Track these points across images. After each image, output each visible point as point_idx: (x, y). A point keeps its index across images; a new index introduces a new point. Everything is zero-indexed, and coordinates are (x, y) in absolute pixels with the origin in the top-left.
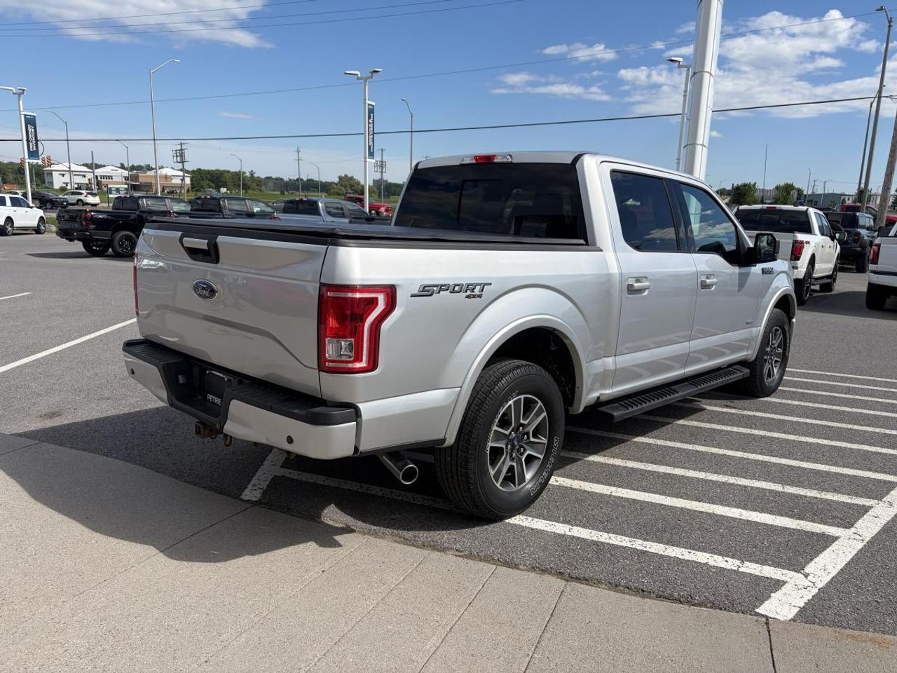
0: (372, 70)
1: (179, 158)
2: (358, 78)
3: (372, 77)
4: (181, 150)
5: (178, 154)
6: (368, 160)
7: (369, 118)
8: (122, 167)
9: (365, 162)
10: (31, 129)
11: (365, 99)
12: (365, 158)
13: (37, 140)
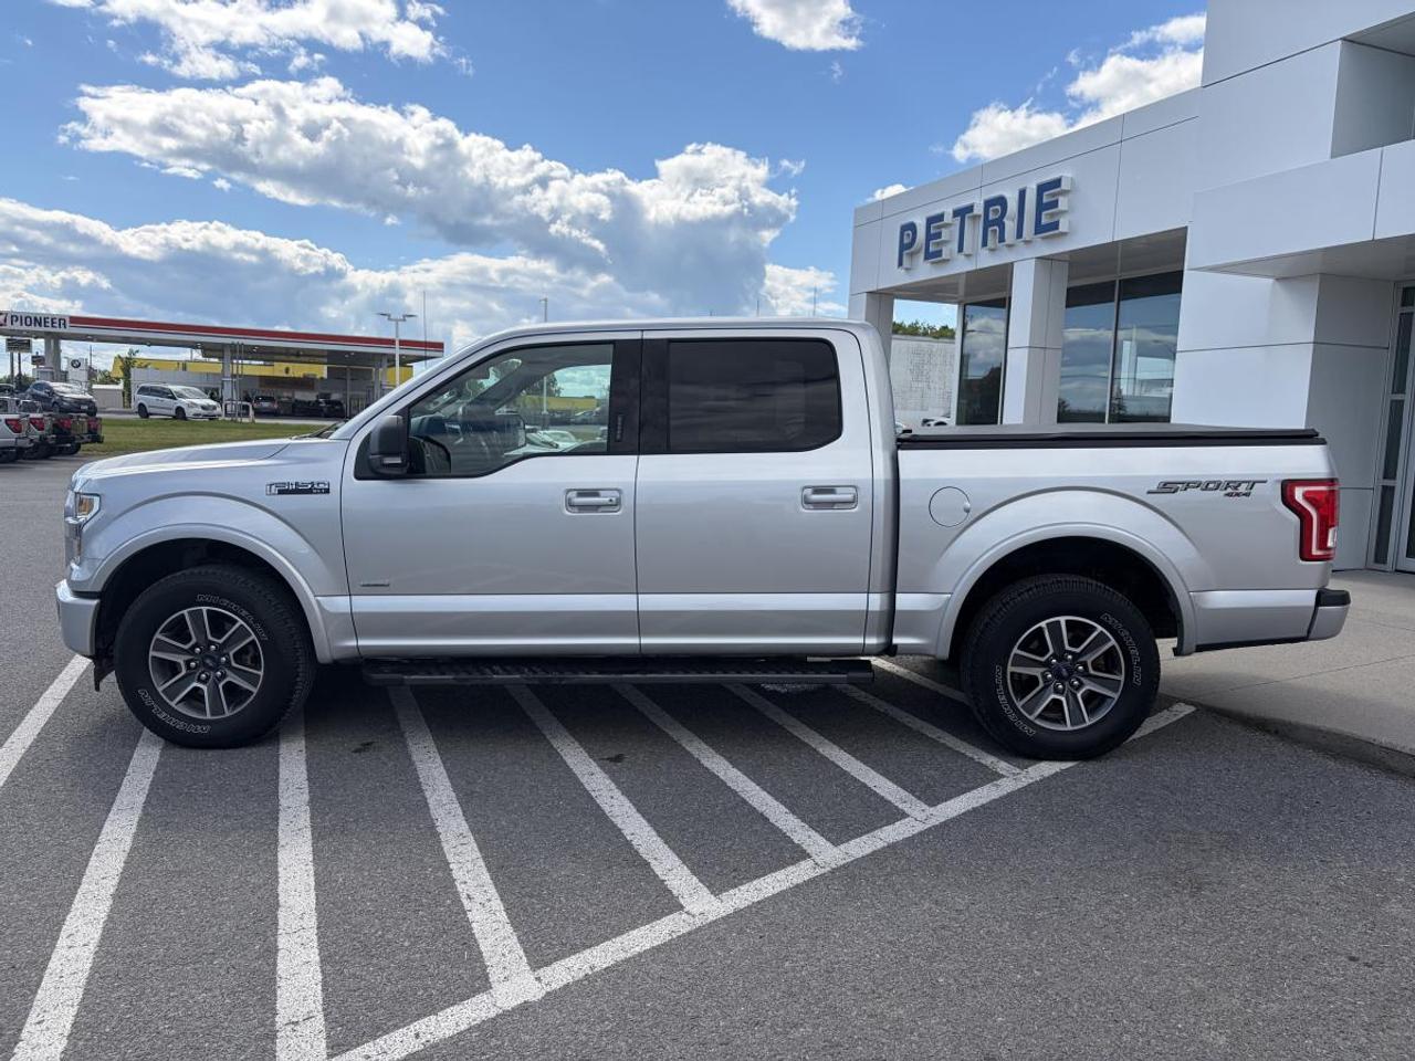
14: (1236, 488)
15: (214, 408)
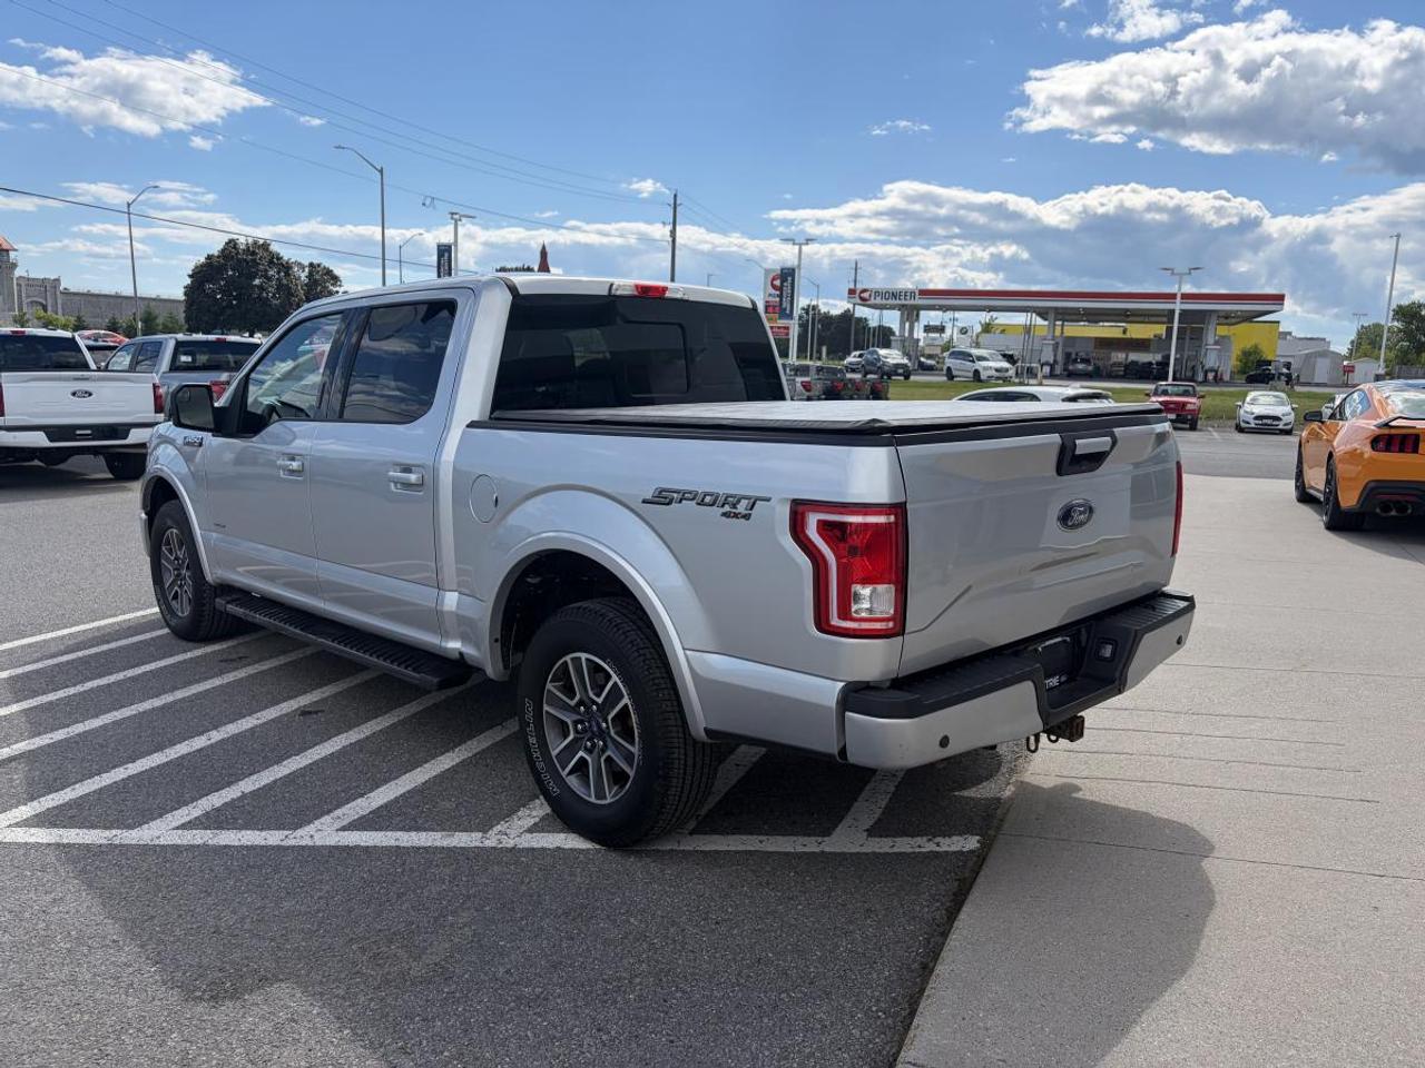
14: (734, 506)
15: (1007, 370)
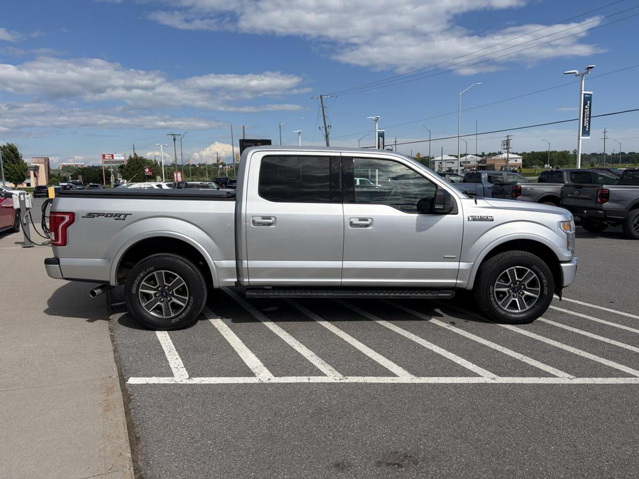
0: (587, 67)
1: (505, 146)
2: (577, 76)
3: (588, 72)
4: (508, 140)
5: (505, 144)
6: (581, 137)
7: (585, 104)
8: (476, 155)
9: (579, 139)
10: (381, 139)
11: (581, 91)
12: (579, 136)
13: (384, 146)
